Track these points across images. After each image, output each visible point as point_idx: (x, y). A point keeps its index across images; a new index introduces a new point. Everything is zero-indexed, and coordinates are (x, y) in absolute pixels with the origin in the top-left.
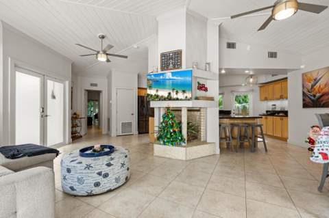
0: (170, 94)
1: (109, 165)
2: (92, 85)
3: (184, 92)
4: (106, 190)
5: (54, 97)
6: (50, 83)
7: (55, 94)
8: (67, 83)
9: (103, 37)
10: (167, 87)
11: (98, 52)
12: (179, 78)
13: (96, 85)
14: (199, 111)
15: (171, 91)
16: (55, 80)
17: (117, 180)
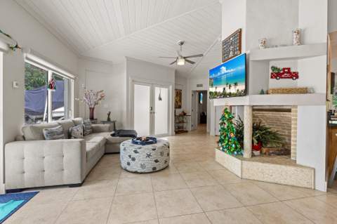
0: (224, 89)
1: (136, 152)
2: (198, 86)
3: (236, 84)
4: (134, 170)
5: (160, 99)
6: (157, 90)
7: (162, 97)
8: (171, 87)
9: (182, 43)
10: (223, 82)
11: (177, 58)
12: (232, 70)
13: (201, 86)
14: (289, 111)
15: (225, 86)
16: (162, 86)
17: (142, 166)
